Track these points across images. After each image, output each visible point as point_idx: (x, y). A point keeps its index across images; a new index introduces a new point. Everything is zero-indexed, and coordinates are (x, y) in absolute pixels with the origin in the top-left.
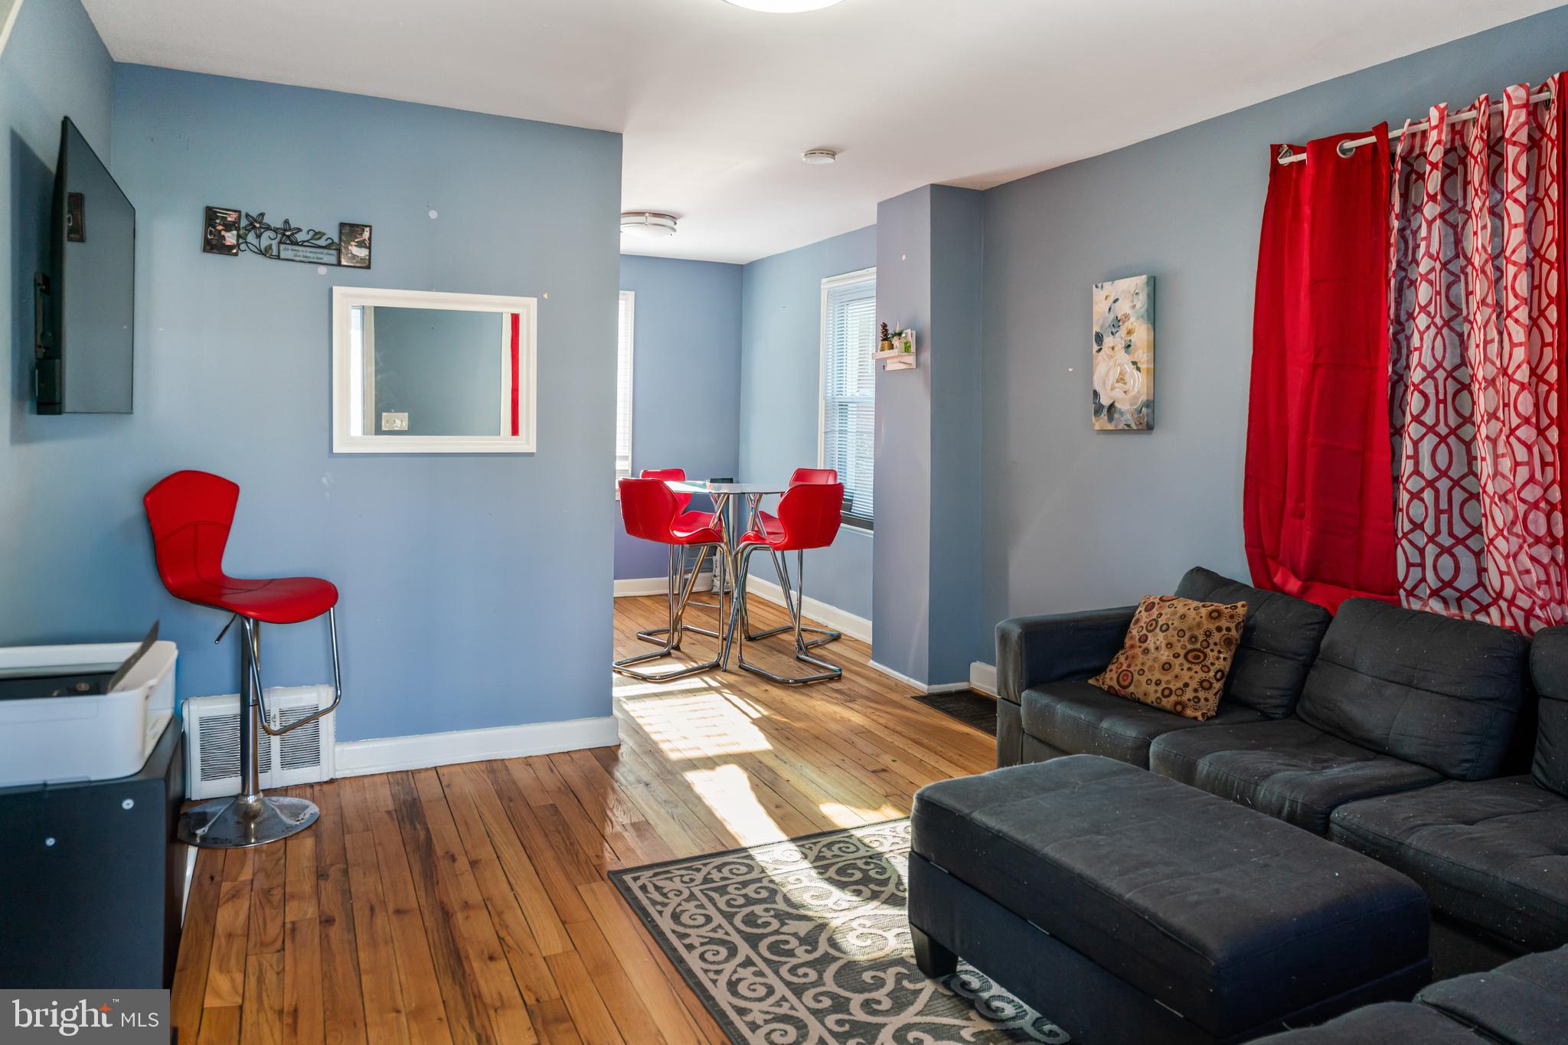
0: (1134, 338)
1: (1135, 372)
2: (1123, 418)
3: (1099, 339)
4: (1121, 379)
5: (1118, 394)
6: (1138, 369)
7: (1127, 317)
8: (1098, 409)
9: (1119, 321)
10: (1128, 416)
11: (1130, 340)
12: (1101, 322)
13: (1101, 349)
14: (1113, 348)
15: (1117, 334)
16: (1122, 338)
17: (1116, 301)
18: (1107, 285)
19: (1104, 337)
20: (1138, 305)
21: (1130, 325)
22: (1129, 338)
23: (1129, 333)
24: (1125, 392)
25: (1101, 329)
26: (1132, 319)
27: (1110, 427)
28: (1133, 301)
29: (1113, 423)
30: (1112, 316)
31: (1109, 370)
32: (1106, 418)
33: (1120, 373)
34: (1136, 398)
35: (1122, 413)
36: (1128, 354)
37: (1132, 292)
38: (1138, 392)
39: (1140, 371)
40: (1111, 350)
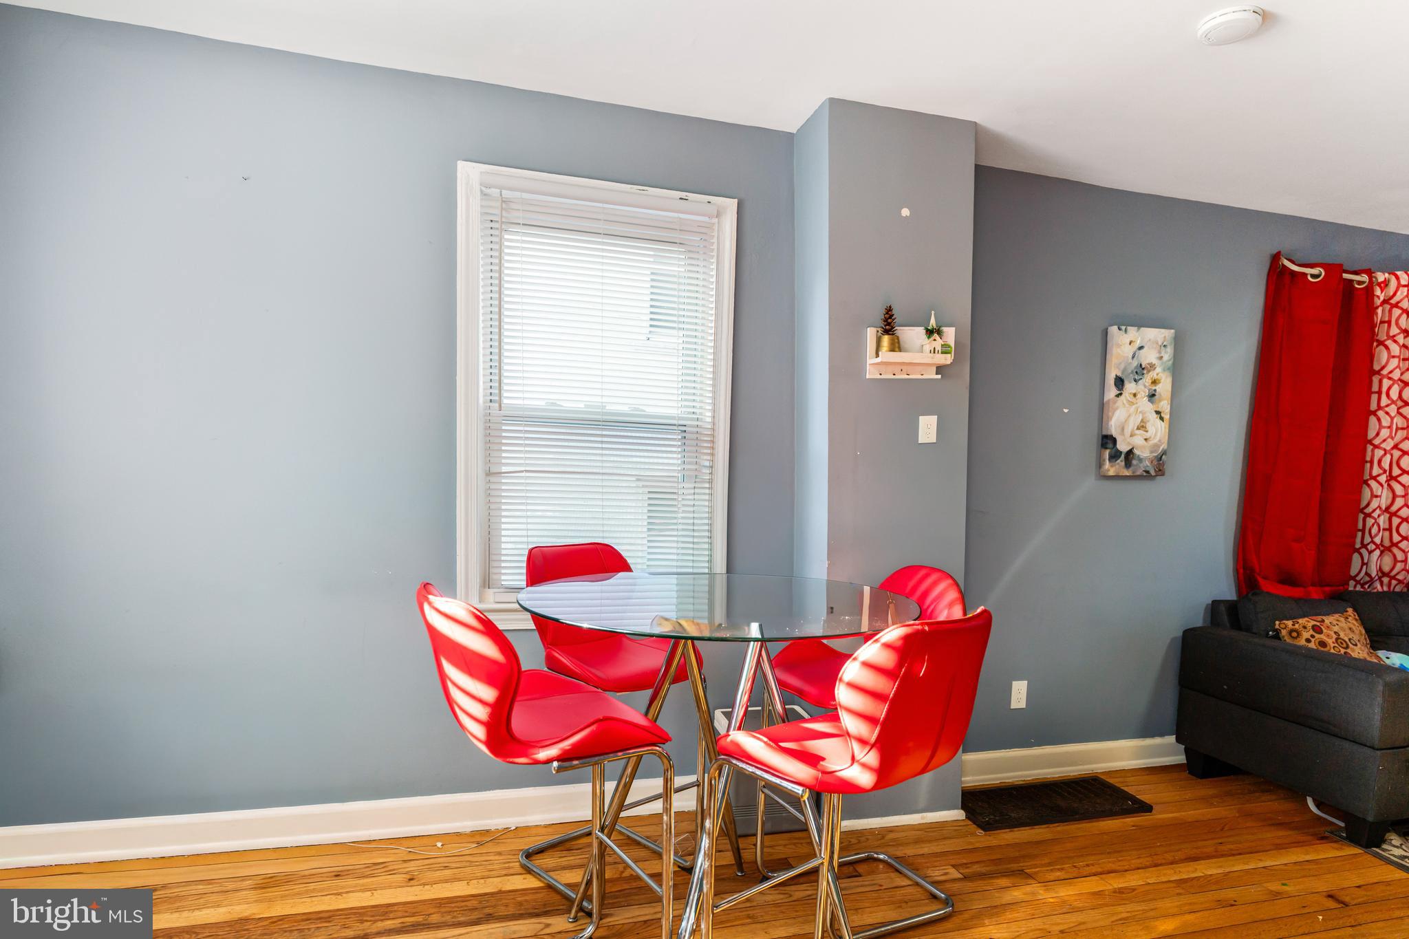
0: (1158, 388)
1: (1158, 421)
2: (1141, 465)
3: (1120, 382)
4: (1142, 427)
5: (1138, 441)
6: (1162, 419)
7: (1152, 367)
8: (1115, 456)
9: (1143, 369)
10: (1148, 463)
11: (1155, 390)
12: (1122, 366)
13: (1121, 394)
14: (1135, 395)
15: (1140, 381)
16: (1145, 386)
17: (1141, 348)
18: (1132, 330)
19: (1126, 382)
20: (1166, 357)
21: (1155, 375)
22: (1154, 388)
23: (1154, 382)
24: (1146, 440)
25: (1123, 373)
26: (1158, 370)
27: (1127, 473)
28: (1160, 352)
29: (1131, 469)
30: (1135, 363)
31: (1129, 416)
32: (1123, 463)
33: (1142, 421)
34: (1157, 446)
35: (1140, 460)
36: (1152, 403)
37: (1160, 343)
38: (1160, 441)
39: (1163, 421)
40: (1132, 396)
